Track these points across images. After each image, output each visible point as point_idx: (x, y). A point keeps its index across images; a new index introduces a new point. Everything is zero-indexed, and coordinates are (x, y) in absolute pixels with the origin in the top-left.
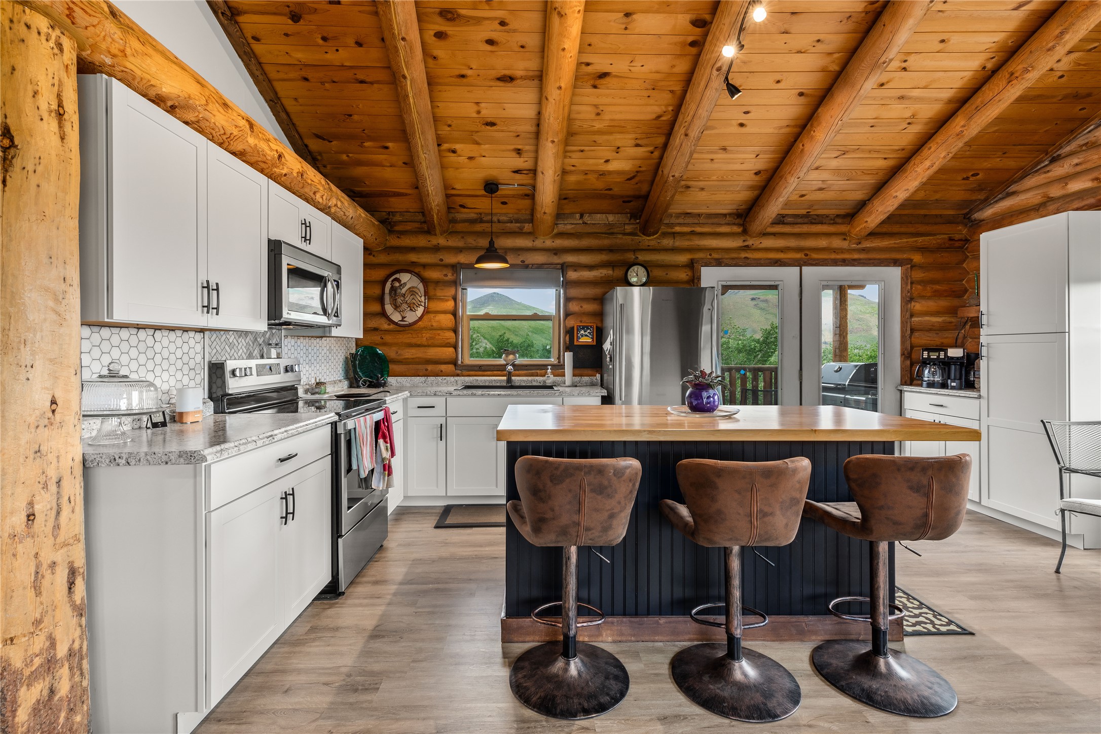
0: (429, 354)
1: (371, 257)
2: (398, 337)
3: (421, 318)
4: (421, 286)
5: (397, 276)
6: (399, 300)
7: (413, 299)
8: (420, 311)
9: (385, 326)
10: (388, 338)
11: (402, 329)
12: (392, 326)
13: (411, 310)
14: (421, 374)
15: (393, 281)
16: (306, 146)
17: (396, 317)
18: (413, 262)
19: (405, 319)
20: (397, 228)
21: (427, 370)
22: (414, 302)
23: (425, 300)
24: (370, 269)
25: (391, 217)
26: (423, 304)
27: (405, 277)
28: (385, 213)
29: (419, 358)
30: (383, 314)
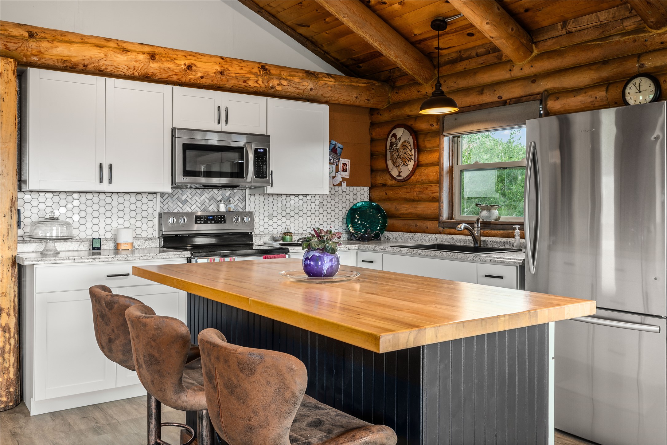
0: (418, 209)
1: (379, 116)
2: (397, 192)
3: (413, 172)
4: (411, 140)
5: (394, 132)
6: (395, 156)
7: (405, 153)
8: (411, 164)
9: (390, 182)
10: (391, 194)
11: (401, 184)
12: (394, 182)
13: (404, 164)
14: (412, 230)
15: (391, 137)
16: (301, 34)
17: (395, 173)
18: (409, 116)
19: (401, 174)
20: (399, 84)
21: (416, 226)
22: (406, 156)
23: (415, 153)
24: (379, 127)
25: (392, 74)
26: (413, 157)
27: (400, 132)
28: (387, 72)
29: (411, 213)
30: (387, 170)
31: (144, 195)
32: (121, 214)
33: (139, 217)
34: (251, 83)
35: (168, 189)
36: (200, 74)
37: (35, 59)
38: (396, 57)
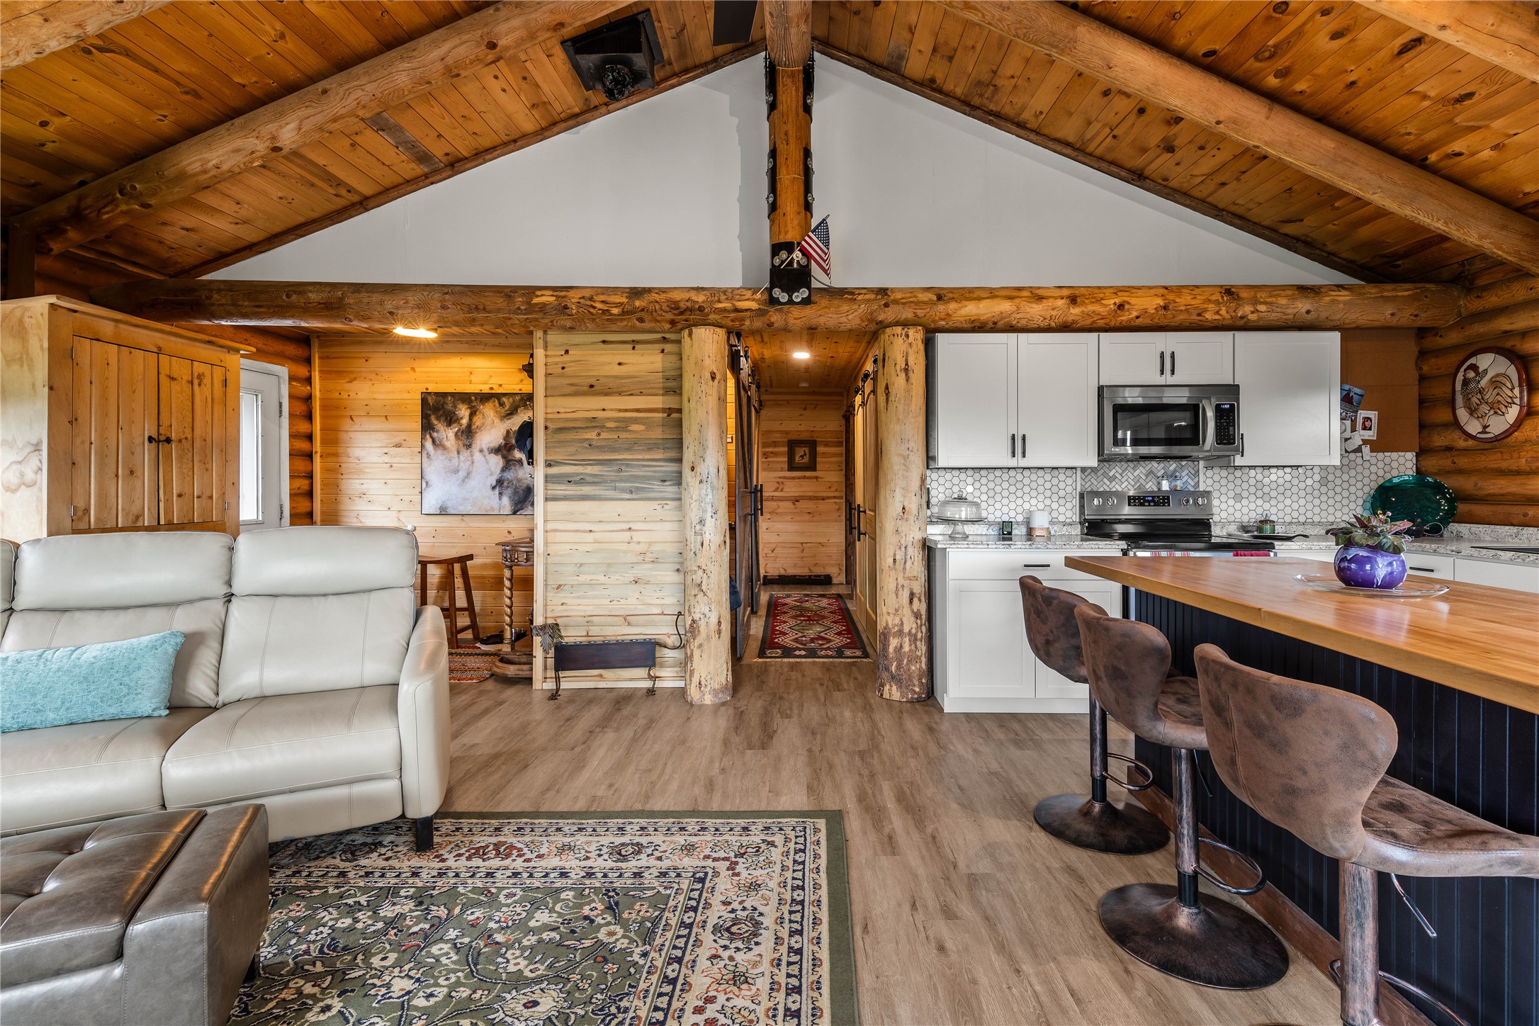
0: (1530, 487)
1: (1438, 338)
2: (1478, 459)
3: (1518, 424)
4: (1512, 372)
5: (1472, 361)
6: (1474, 400)
7: (1498, 394)
8: (1513, 413)
9: (1462, 443)
10: (1463, 462)
11: (1488, 446)
12: (1471, 443)
13: (1496, 413)
14: (1515, 522)
15: (1465, 370)
17: (1474, 427)
18: (1506, 332)
19: (1487, 430)
20: (1481, 282)
21: (1525, 515)
22: (1499, 398)
23: (1521, 392)
24: (1437, 357)
25: (1467, 267)
26: (1517, 401)
27: (1485, 361)
28: (1456, 266)
29: (1513, 494)
30: (1456, 424)
31: (1060, 471)
32: (1034, 493)
33: (1055, 497)
34: (1209, 316)
35: (1093, 462)
36: (1135, 314)
37: (943, 323)
38: (1481, 237)
